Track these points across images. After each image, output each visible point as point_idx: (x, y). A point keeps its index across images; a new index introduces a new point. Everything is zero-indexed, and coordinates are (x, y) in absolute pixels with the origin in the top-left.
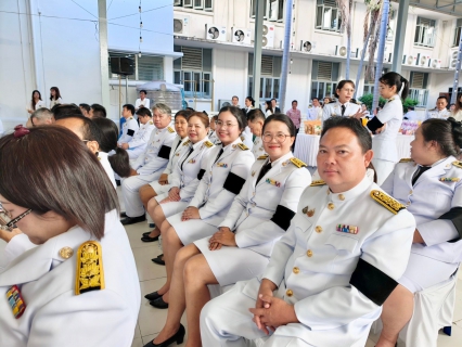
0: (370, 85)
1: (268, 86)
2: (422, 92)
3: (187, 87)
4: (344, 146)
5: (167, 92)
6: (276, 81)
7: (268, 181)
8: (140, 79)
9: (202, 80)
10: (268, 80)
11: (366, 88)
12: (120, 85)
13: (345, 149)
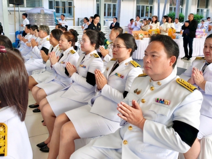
0: (173, 7)
1: (109, 9)
2: (205, 10)
3: (58, 11)
4: (155, 52)
5: (45, 14)
6: (114, 6)
7: (116, 74)
8: (27, 7)
9: (67, 6)
10: (109, 5)
11: (171, 9)
12: (15, 11)
13: (155, 54)
